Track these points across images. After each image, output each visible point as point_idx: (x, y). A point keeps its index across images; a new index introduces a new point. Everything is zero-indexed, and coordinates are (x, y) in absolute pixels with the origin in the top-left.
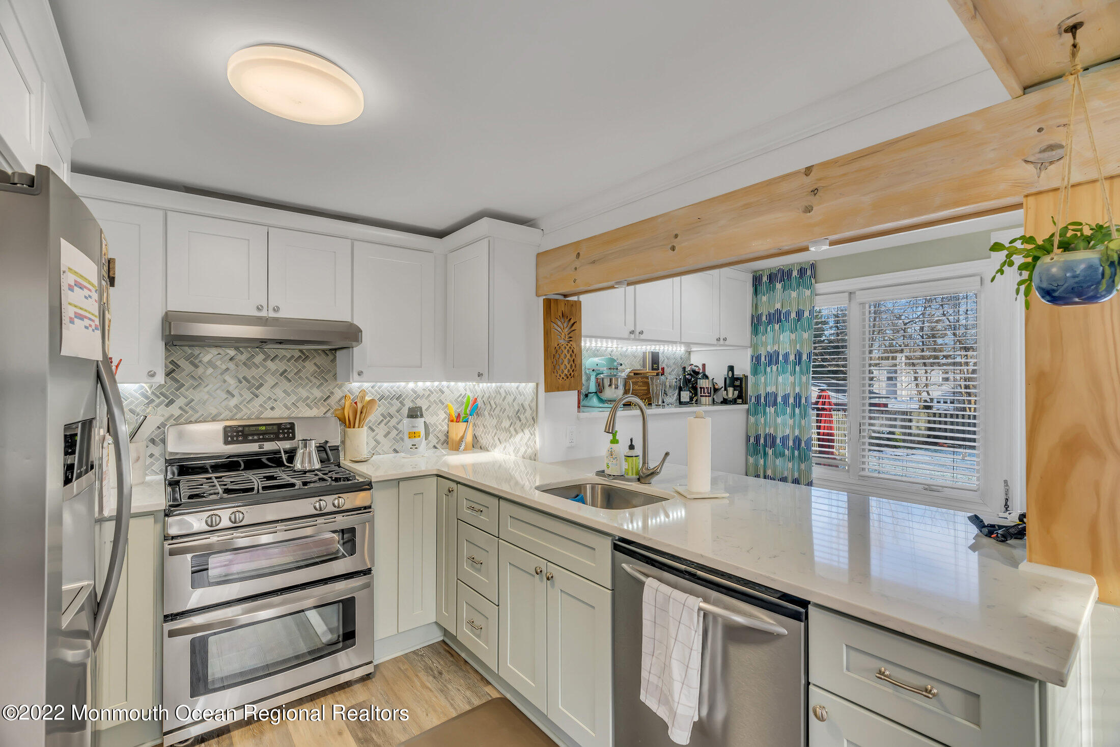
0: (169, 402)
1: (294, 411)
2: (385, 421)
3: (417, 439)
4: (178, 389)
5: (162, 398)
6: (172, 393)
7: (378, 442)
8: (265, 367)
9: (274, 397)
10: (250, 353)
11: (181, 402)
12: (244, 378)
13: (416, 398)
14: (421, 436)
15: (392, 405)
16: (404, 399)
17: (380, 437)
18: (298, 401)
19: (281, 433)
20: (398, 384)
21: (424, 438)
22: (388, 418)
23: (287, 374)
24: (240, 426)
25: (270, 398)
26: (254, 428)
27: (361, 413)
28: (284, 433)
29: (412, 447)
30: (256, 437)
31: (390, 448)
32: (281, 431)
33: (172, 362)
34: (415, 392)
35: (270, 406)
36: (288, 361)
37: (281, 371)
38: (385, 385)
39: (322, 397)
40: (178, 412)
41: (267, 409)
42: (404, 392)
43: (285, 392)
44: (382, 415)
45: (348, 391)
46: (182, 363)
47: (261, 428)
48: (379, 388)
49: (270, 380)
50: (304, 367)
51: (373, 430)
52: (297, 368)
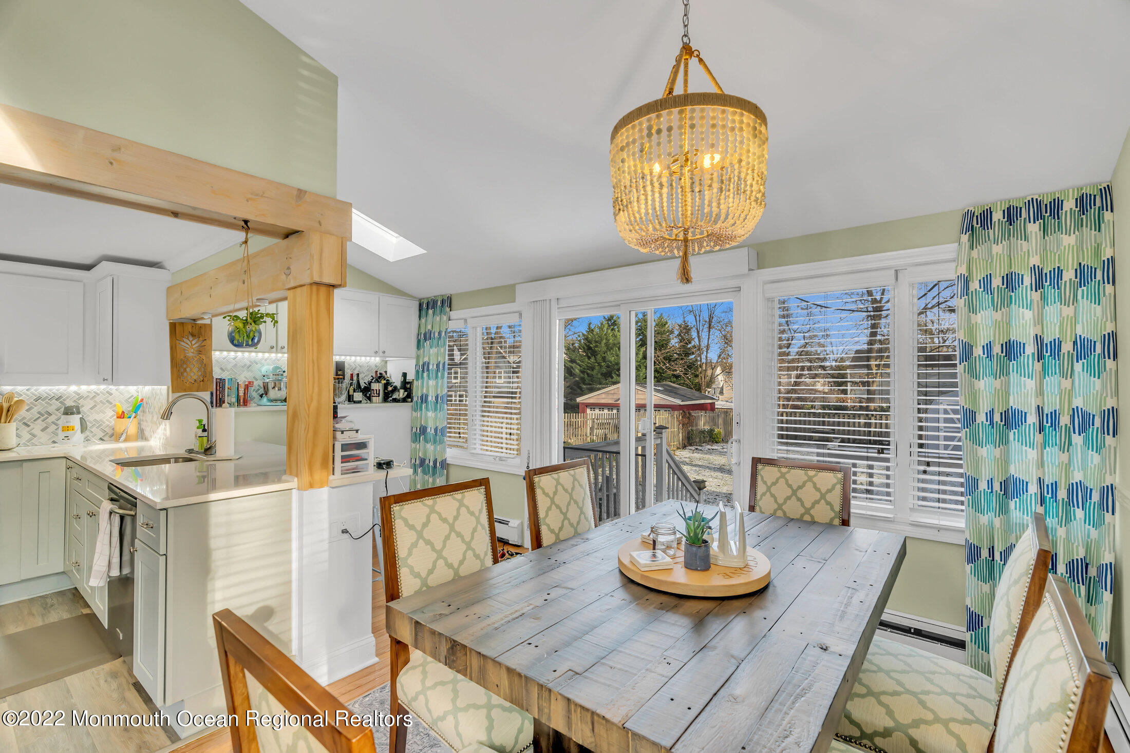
2: (42, 418)
3: (71, 432)
7: (34, 436)
13: (80, 399)
14: (76, 429)
15: (51, 405)
16: (64, 400)
17: (36, 431)
20: (58, 387)
21: (79, 431)
22: (46, 416)
27: (8, 411)
29: (65, 438)
38: (43, 388)
42: (64, 394)
44: (39, 413)
48: (36, 391)
51: (28, 426)
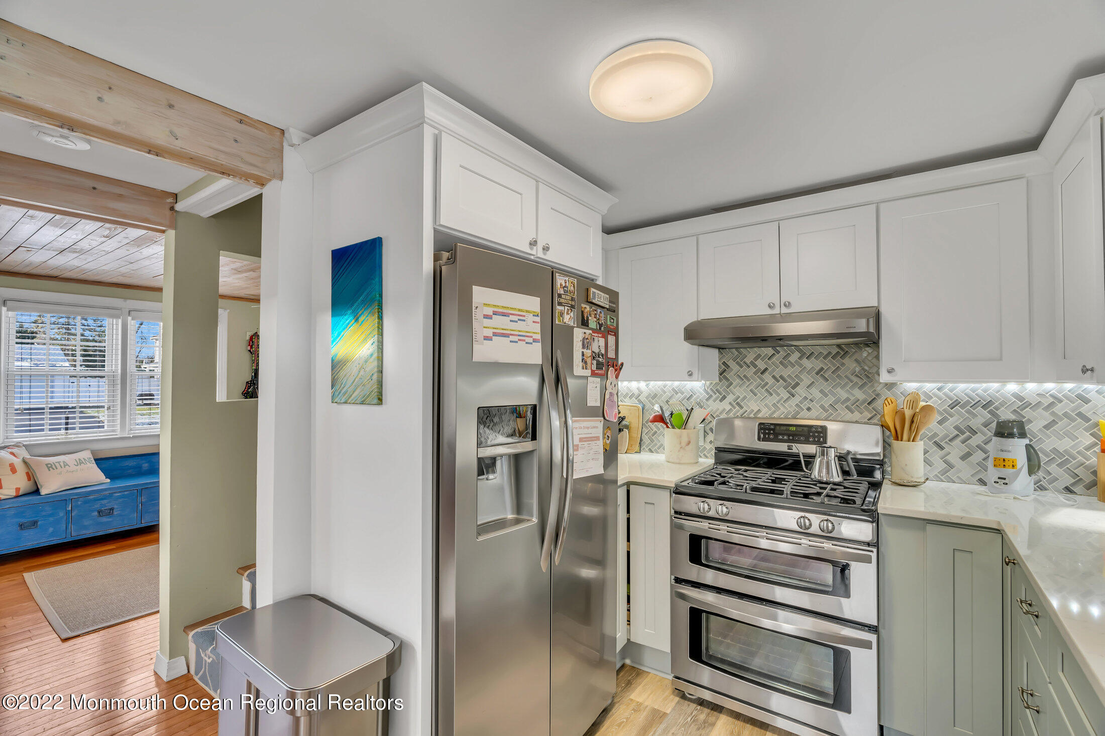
0: (722, 397)
1: (832, 414)
2: (962, 437)
3: (1009, 471)
4: (728, 387)
5: (718, 394)
6: (724, 390)
7: (951, 466)
8: (801, 365)
9: (810, 397)
10: (786, 351)
11: (730, 398)
12: (781, 377)
14: (1019, 466)
15: (974, 416)
16: (997, 408)
17: (954, 458)
18: (836, 402)
19: (811, 436)
20: (984, 385)
21: (1025, 469)
22: (968, 433)
23: (824, 373)
24: (772, 424)
25: (806, 398)
26: (784, 428)
27: (912, 422)
28: (814, 437)
29: (999, 480)
30: (785, 437)
31: (971, 476)
32: (811, 434)
33: (724, 363)
34: (1021, 399)
35: (807, 407)
36: (825, 358)
37: (817, 369)
38: (962, 386)
39: (864, 401)
40: (728, 407)
41: (803, 410)
42: (996, 397)
43: (821, 391)
44: (957, 428)
45: (901, 393)
46: (731, 364)
47: (791, 428)
48: (951, 390)
49: (806, 380)
50: (843, 364)
51: (942, 448)
52: (834, 365)
